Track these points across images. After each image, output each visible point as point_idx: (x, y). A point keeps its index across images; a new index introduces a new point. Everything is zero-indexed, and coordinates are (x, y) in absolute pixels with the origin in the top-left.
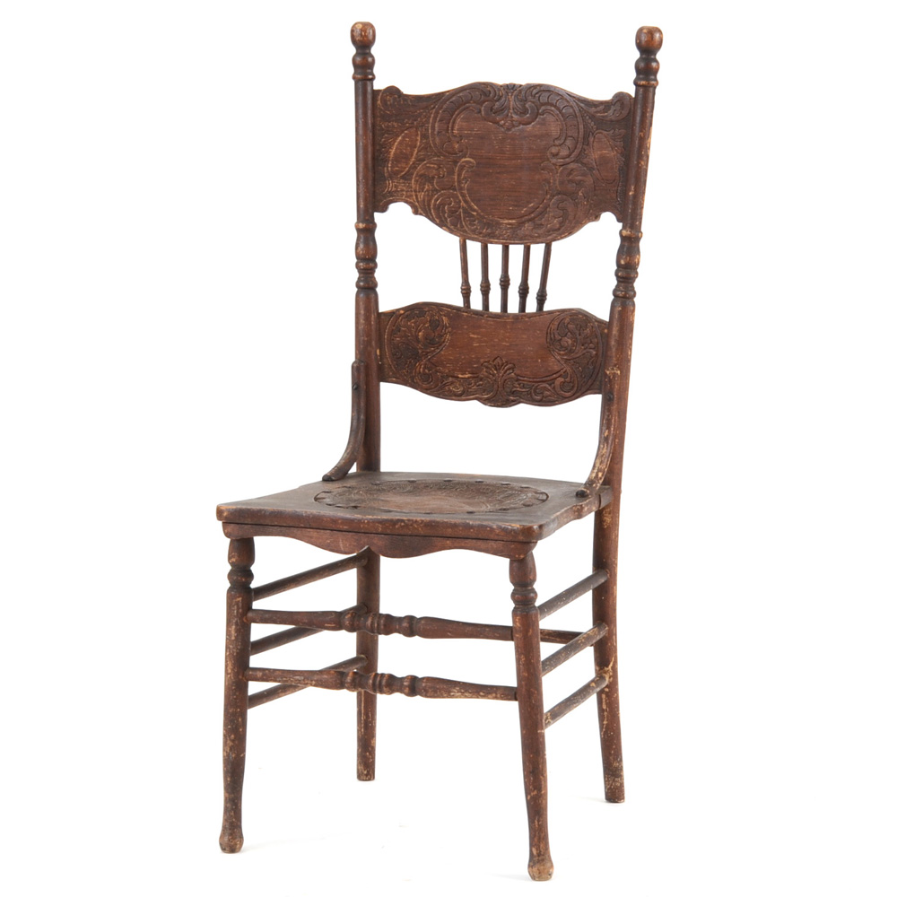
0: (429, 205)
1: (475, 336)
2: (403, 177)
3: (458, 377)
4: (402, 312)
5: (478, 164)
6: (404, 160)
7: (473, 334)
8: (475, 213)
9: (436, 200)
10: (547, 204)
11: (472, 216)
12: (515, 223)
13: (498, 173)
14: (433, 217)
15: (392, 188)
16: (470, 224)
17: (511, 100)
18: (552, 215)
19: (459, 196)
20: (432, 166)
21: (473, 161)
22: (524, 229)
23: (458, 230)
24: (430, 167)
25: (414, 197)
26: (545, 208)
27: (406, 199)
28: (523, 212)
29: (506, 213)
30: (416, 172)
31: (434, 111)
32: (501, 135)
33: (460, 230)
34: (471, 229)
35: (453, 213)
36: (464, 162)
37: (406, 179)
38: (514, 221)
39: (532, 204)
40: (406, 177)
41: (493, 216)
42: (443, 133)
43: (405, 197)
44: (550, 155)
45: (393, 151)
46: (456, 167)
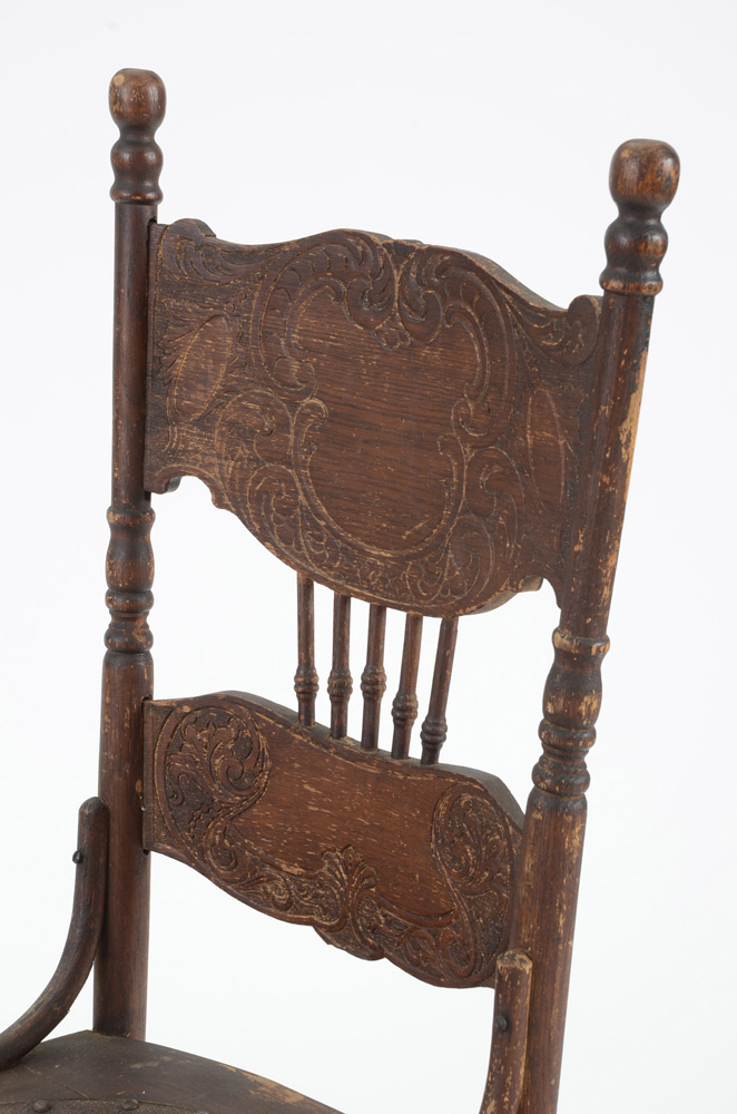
0: (242, 490)
1: (313, 790)
2: (198, 423)
3: (281, 870)
4: (187, 709)
5: (333, 414)
6: (201, 386)
7: (309, 783)
8: (323, 523)
9: (256, 481)
10: (445, 530)
11: (318, 527)
12: (390, 558)
13: (366, 442)
14: (249, 518)
15: (178, 444)
16: (314, 545)
17: (397, 279)
18: (452, 556)
19: (296, 479)
20: (251, 406)
21: (323, 406)
22: (404, 576)
23: (292, 552)
24: (247, 408)
25: (217, 469)
26: (441, 537)
27: (203, 470)
28: (404, 537)
29: (376, 532)
30: (221, 415)
31: (259, 285)
32: (376, 357)
33: (296, 555)
34: (316, 556)
35: (285, 515)
36: (308, 406)
37: (205, 429)
38: (389, 555)
39: (421, 525)
40: (204, 423)
41: (355, 535)
42: (275, 335)
43: (201, 466)
44: (456, 420)
45: (181, 363)
46: (293, 416)
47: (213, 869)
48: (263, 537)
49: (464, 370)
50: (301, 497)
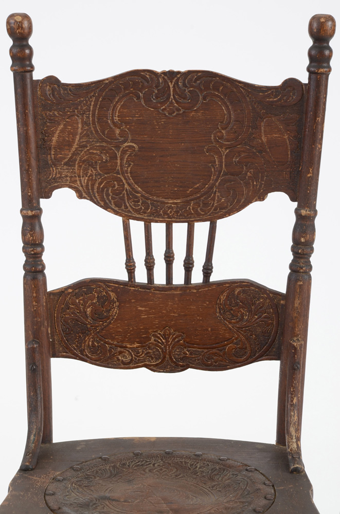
0: (93, 189)
1: (143, 309)
2: (66, 164)
3: (127, 347)
4: (70, 291)
5: (141, 148)
6: (66, 148)
7: (141, 307)
8: (139, 195)
9: (100, 184)
10: (214, 185)
11: (136, 197)
12: (180, 202)
13: (161, 156)
14: (97, 200)
15: (56, 175)
16: (134, 205)
17: (171, 86)
18: (219, 194)
19: (123, 179)
20: (95, 152)
21: (135, 145)
22: (189, 208)
23: (122, 210)
24: (93, 153)
25: (78, 182)
26: (212, 188)
27: (71, 184)
28: (188, 192)
29: (171, 193)
30: (78, 158)
31: (94, 99)
32: (164, 120)
33: (125, 211)
34: (136, 209)
35: (117, 195)
36: (126, 147)
37: (70, 166)
38: (179, 201)
39: (198, 185)
40: (70, 163)
41: (158, 197)
42: (105, 119)
43: (70, 182)
44: (215, 138)
45: (55, 139)
46: (118, 152)
47: (88, 357)
48: (106, 207)
49: (217, 118)
50: (126, 186)
